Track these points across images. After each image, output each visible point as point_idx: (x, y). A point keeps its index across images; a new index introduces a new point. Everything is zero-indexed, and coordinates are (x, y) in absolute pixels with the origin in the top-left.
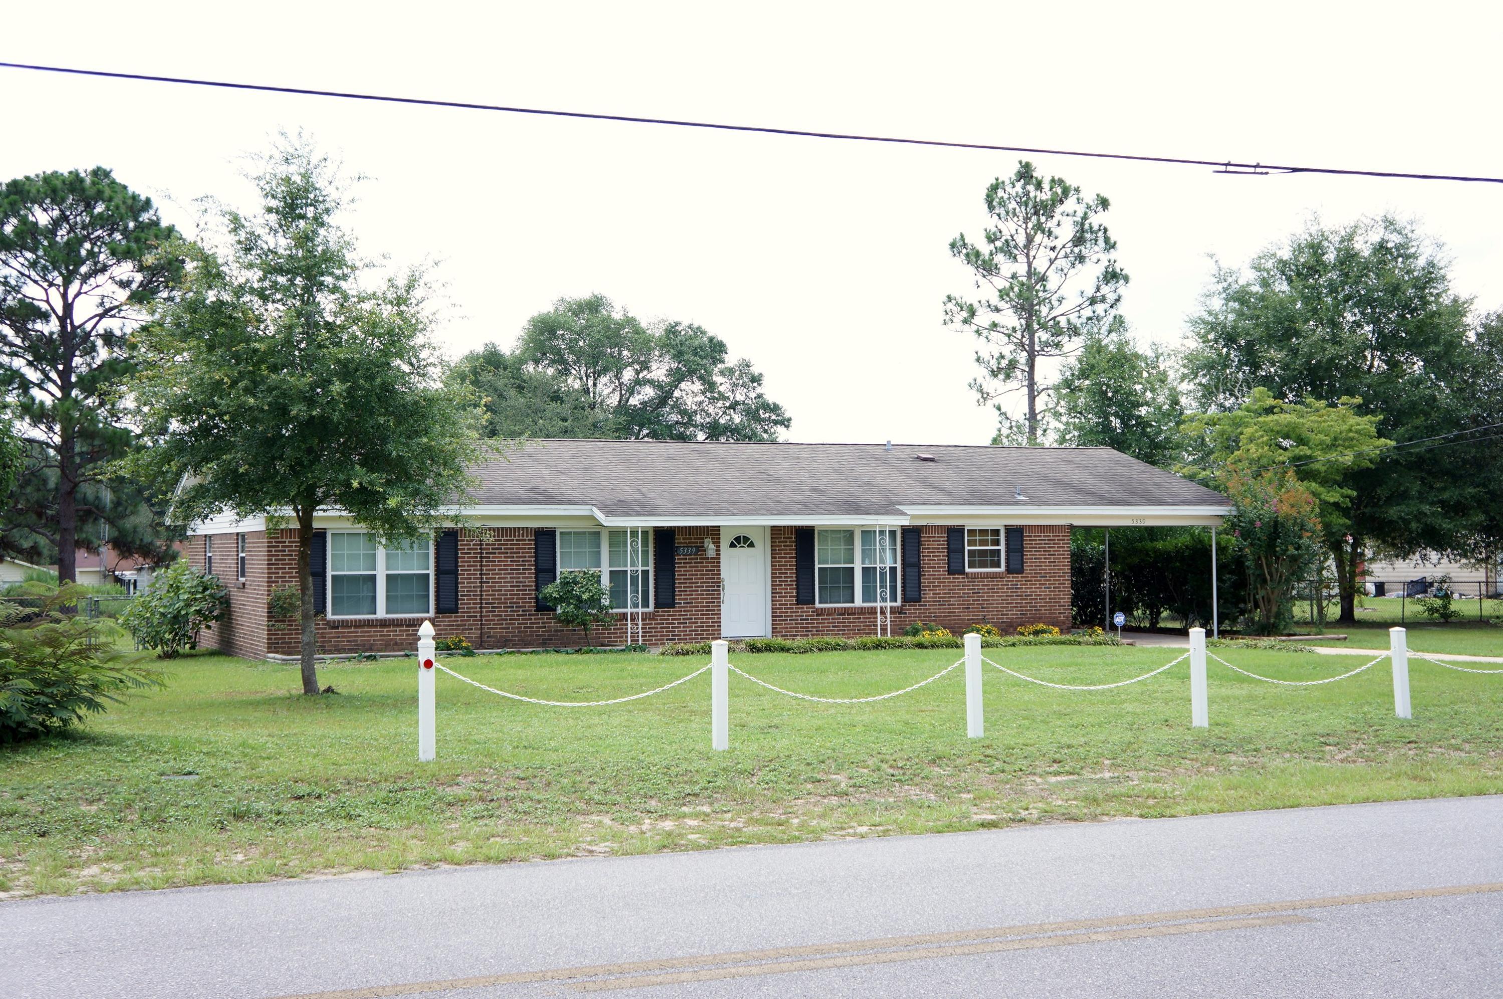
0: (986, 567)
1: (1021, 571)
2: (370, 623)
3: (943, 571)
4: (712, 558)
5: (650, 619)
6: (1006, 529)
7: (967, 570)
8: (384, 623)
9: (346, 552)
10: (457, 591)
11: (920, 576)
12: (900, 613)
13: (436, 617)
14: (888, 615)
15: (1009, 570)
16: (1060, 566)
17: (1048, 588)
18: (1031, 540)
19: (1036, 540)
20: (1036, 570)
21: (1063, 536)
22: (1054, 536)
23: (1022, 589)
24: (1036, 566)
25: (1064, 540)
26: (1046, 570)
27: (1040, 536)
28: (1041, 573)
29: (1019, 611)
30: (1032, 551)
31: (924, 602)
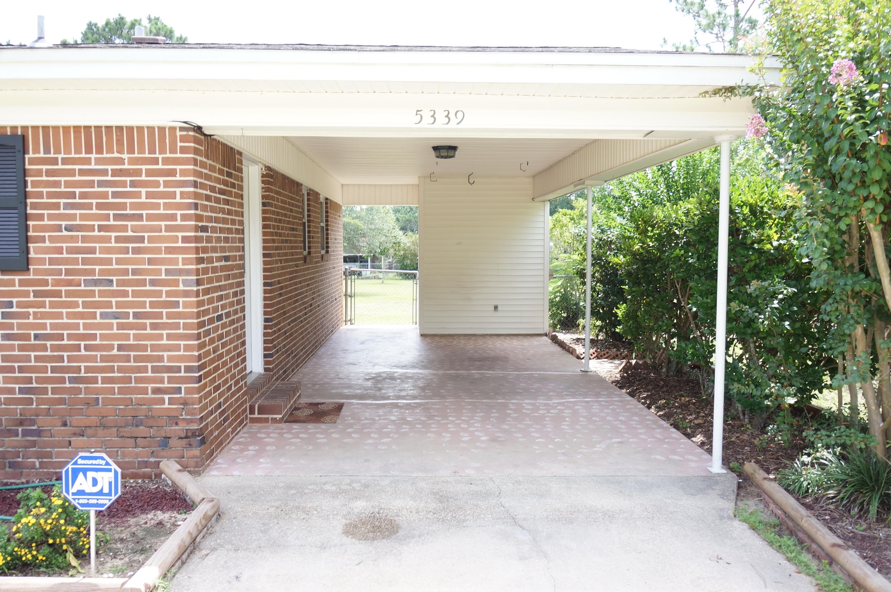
1: (20, 265)
16: (158, 250)
17: (116, 316)
18: (49, 173)
19: (71, 173)
20: (75, 261)
21: (166, 161)
22: (132, 161)
23: (26, 316)
24: (70, 251)
25: (172, 173)
26: (109, 262)
27: (88, 161)
28: (92, 272)
29: (16, 380)
30: (57, 206)
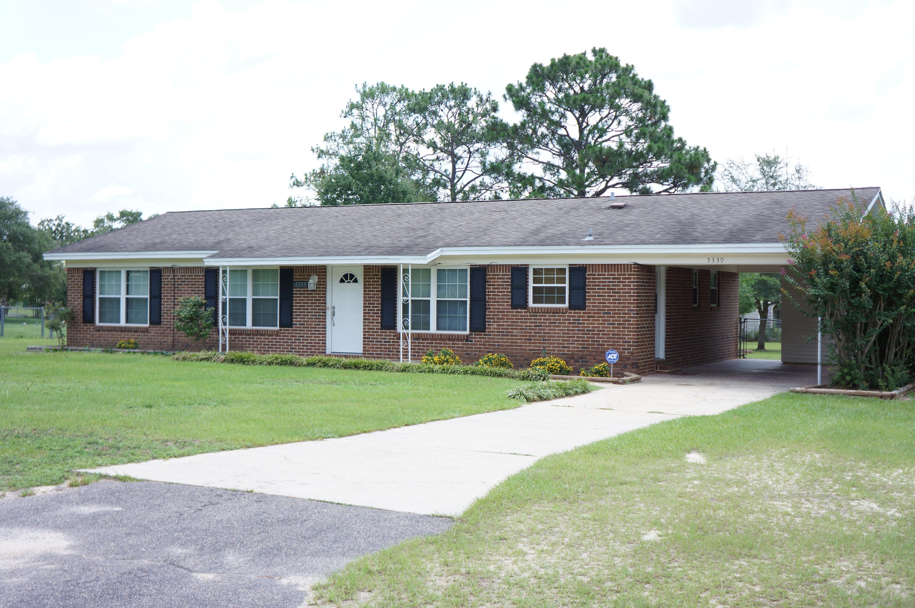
0: (553, 302)
1: (583, 307)
3: (506, 305)
4: (311, 291)
5: (276, 336)
6: (570, 268)
7: (531, 304)
10: (160, 310)
11: (485, 309)
12: (467, 340)
13: (150, 327)
14: (409, 341)
15: (571, 307)
16: (625, 303)
17: (612, 324)
18: (593, 279)
19: (600, 278)
20: (600, 306)
21: (629, 275)
22: (618, 275)
23: (584, 323)
24: (598, 303)
25: (630, 278)
26: (610, 307)
27: (605, 275)
28: (605, 310)
29: (580, 344)
30: (595, 289)
31: (489, 332)
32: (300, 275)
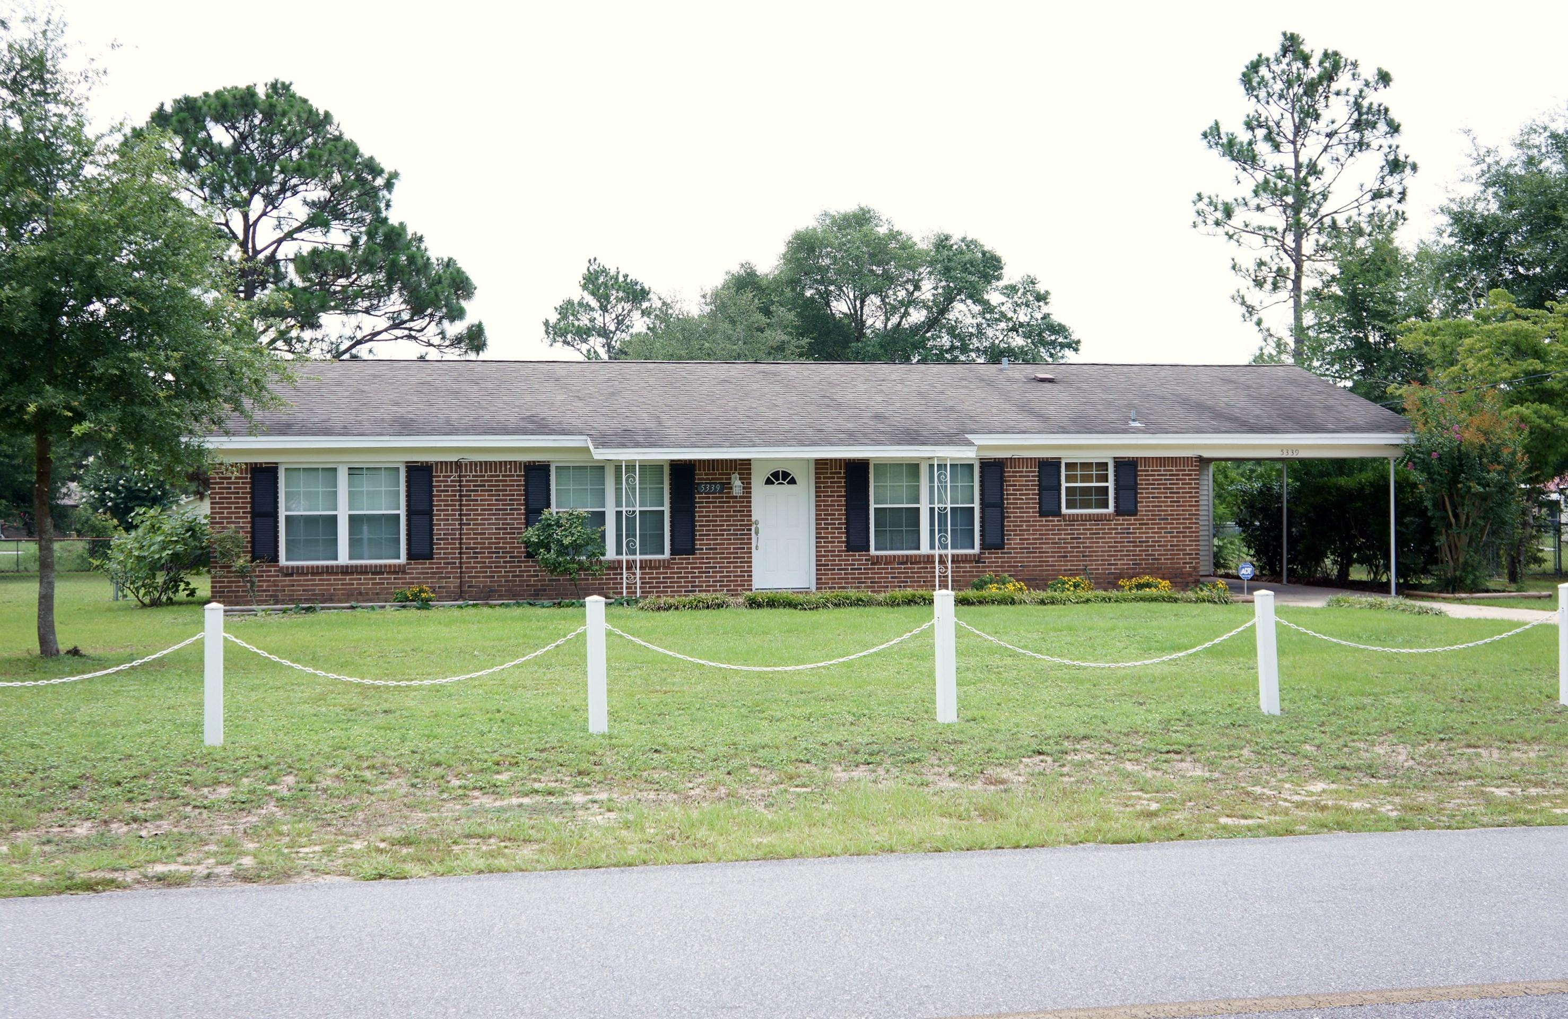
0: (1090, 507)
1: (1134, 512)
2: (329, 570)
3: (1032, 512)
4: (740, 497)
5: (664, 568)
6: (1115, 462)
7: (1064, 510)
8: (346, 570)
9: (302, 490)
10: (431, 535)
11: (1003, 518)
12: (977, 562)
13: (408, 564)
14: (949, 565)
15: (1119, 512)
16: (1185, 506)
17: (1170, 533)
18: (1146, 475)
19: (1154, 475)
20: (1154, 511)
21: (1189, 470)
22: (1177, 470)
23: (1135, 533)
24: (1153, 506)
25: (1191, 475)
26: (1167, 511)
27: (1160, 471)
28: (1160, 515)
29: (1131, 560)
30: (1148, 489)
31: (1008, 549)
32: (706, 474)
